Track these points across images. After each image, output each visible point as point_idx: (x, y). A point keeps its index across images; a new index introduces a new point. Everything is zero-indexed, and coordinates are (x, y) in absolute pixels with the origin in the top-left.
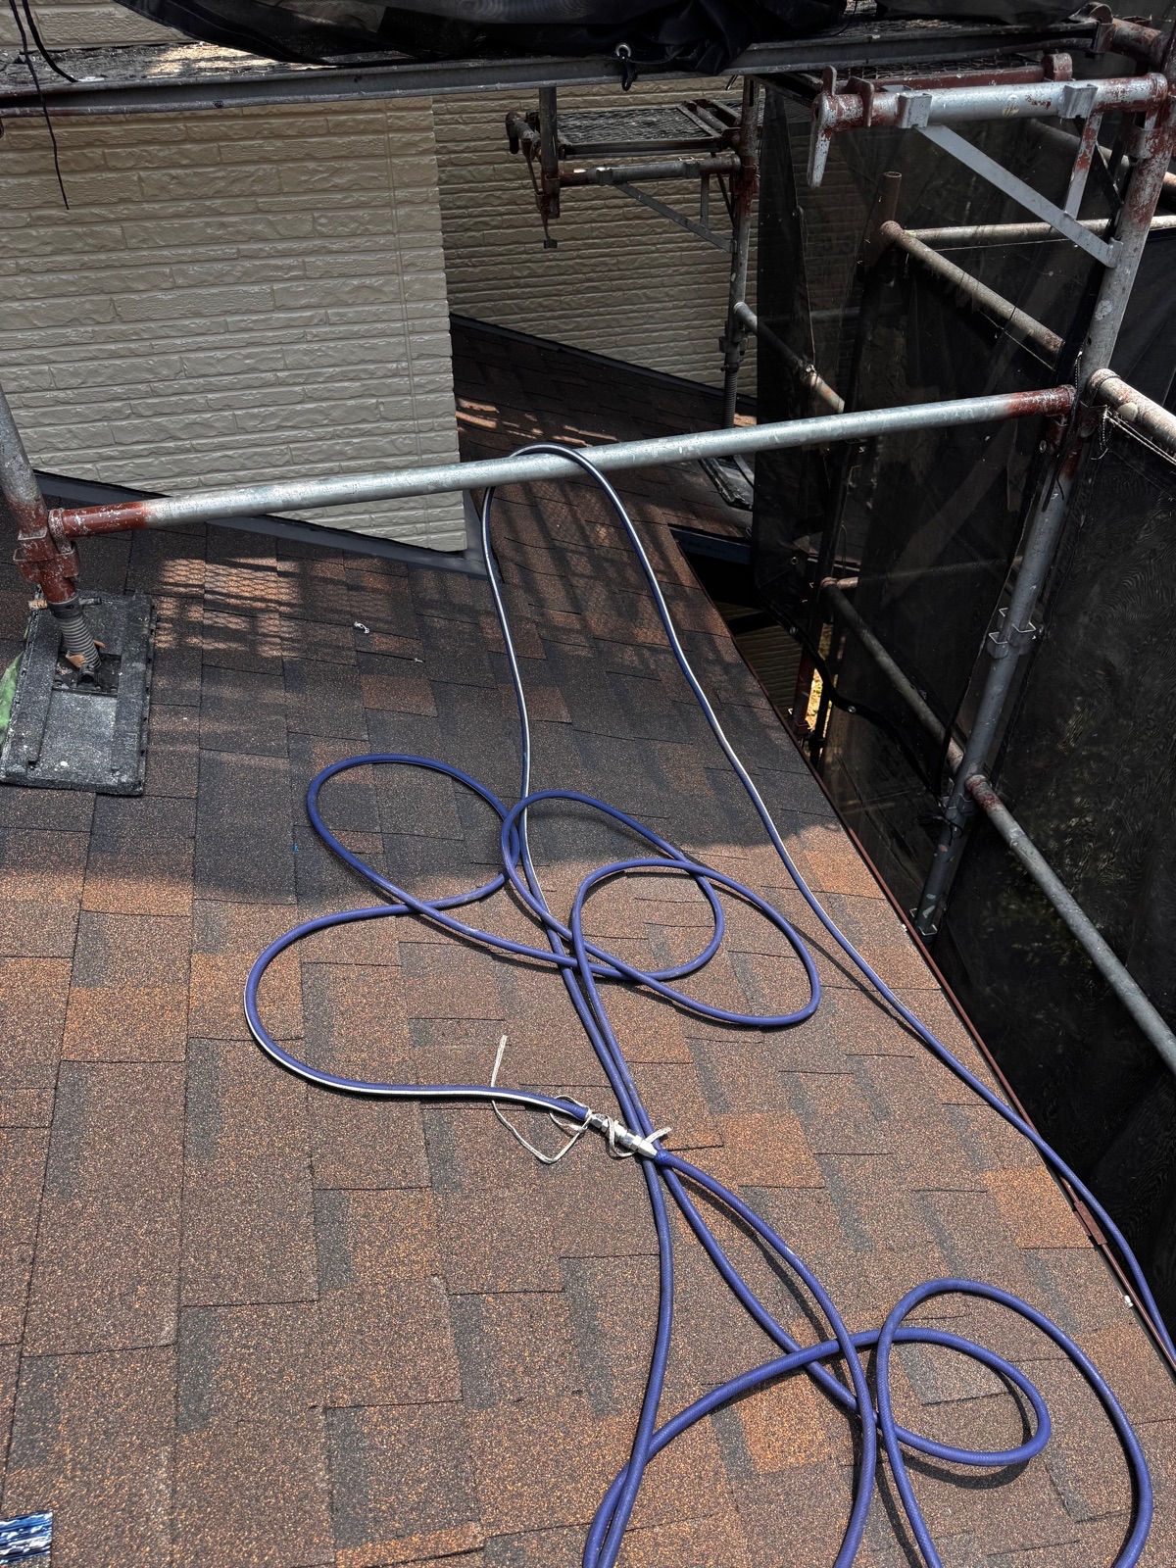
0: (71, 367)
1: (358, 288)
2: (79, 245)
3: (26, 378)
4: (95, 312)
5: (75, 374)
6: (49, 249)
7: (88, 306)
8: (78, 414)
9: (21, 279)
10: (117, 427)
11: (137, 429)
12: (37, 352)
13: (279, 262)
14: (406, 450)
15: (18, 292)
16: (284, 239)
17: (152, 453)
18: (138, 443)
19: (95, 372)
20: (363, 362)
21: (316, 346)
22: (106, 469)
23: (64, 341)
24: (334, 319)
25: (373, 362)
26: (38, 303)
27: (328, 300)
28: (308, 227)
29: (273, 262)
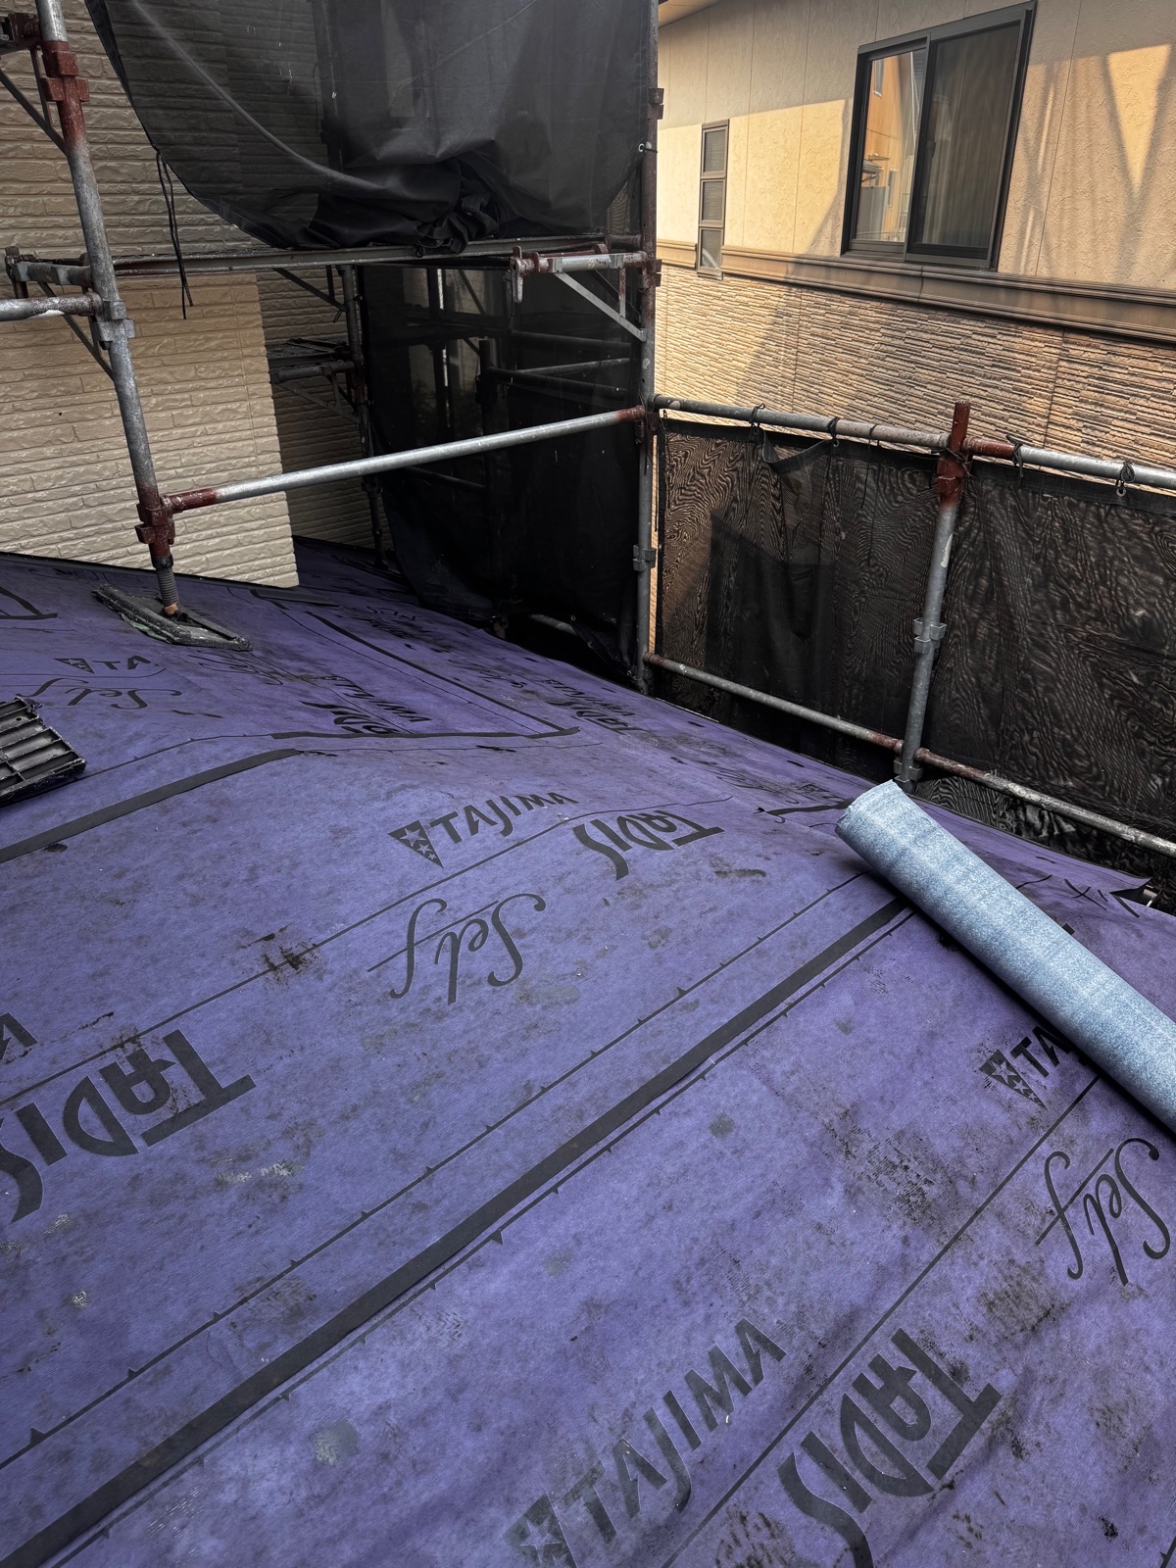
0: (45, 475)
1: (224, 410)
2: (54, 392)
3: (14, 484)
4: (62, 435)
5: (48, 480)
6: (36, 394)
7: (58, 431)
8: (48, 508)
9: (16, 416)
10: (74, 516)
11: (87, 516)
12: (23, 466)
13: (178, 397)
14: (257, 516)
15: (13, 425)
16: (179, 382)
17: (97, 533)
18: (88, 526)
19: (61, 477)
20: (229, 458)
21: (200, 450)
22: (65, 548)
23: (42, 456)
24: (210, 431)
25: (234, 458)
26: (26, 432)
27: (206, 419)
28: (192, 374)
29: (173, 397)
